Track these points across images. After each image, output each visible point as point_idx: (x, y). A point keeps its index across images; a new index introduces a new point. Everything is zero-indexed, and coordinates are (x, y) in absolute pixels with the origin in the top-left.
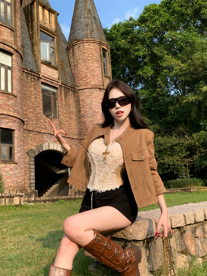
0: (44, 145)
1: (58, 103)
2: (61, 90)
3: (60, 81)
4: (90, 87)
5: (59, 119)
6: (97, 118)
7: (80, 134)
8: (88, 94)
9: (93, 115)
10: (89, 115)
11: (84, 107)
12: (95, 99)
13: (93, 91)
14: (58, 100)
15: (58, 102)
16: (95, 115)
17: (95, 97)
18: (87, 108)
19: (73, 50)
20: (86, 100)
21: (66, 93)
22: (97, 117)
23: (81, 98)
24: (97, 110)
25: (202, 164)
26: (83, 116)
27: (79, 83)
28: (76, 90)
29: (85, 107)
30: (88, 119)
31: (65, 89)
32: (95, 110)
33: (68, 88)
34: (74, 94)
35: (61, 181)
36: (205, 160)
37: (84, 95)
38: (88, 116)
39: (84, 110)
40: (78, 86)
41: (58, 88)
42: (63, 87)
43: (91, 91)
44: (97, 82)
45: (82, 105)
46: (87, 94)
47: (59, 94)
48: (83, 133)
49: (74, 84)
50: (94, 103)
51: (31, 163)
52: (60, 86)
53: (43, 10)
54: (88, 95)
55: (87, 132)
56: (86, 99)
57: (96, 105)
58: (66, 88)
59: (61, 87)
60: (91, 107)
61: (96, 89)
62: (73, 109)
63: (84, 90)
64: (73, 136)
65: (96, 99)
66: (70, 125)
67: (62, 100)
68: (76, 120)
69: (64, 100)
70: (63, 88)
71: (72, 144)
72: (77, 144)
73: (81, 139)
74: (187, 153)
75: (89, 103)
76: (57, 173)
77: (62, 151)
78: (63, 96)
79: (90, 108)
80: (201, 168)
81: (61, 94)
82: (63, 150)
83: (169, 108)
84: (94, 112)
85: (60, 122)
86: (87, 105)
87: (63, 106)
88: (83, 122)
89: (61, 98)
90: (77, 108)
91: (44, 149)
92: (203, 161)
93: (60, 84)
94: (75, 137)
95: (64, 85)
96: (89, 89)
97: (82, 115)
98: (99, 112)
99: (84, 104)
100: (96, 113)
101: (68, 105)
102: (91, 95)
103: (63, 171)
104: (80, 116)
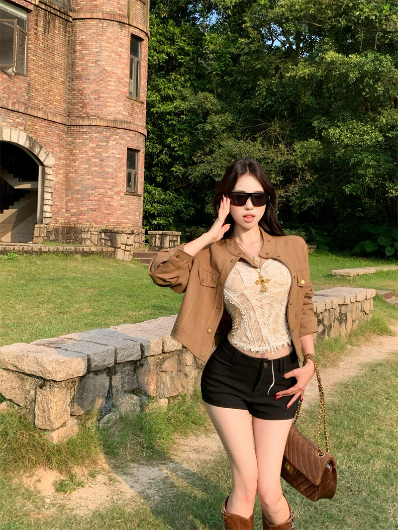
1: (28, 44)
2: (37, 16)
4: (100, 15)
5: (28, 79)
6: (109, 87)
7: (69, 114)
8: (95, 31)
9: (101, 78)
10: (92, 77)
11: (82, 59)
12: (108, 43)
13: (105, 25)
14: (30, 37)
15: (30, 42)
16: (104, 78)
17: (108, 38)
18: (88, 61)
20: (90, 43)
21: (49, 23)
22: (109, 83)
23: (80, 37)
24: (111, 69)
25: (305, 202)
26: (79, 77)
27: (77, 5)
28: (71, 20)
29: (86, 58)
30: (90, 86)
31: (45, 14)
32: (106, 68)
33: (52, 13)
34: (66, 27)
35: (22, 203)
36: (310, 196)
37: (86, 32)
38: (89, 80)
39: (82, 65)
40: (75, 11)
41: (31, 11)
42: (42, 9)
43: (101, 25)
44: (117, 7)
45: (81, 53)
46: (92, 31)
47: (32, 24)
48: (76, 113)
49: (67, 4)
50: (105, 53)
52: (37, 6)
54: (94, 33)
55: (84, 111)
56: (88, 41)
57: (108, 56)
58: (50, 12)
59: (37, 10)
60: (98, 61)
61: (112, 22)
62: (60, 59)
63: (88, 20)
64: (55, 116)
65: (111, 44)
66: (50, 93)
67: (37, 38)
68: (63, 82)
69: (41, 37)
70: (42, 12)
71: (51, 133)
72: (62, 133)
73: (70, 124)
74: (278, 178)
75: (95, 50)
76: (16, 188)
77: (27, 145)
78: (41, 29)
79: (96, 62)
80: (302, 209)
81: (37, 25)
82: (30, 144)
83: (258, 83)
84: (104, 71)
85: (29, 84)
86: (90, 54)
87: (39, 51)
88: (79, 90)
89: (36, 34)
90: (68, 57)
92: (306, 196)
93: (37, 4)
94: (58, 119)
95: (46, 5)
96: (97, 20)
97: (77, 73)
98: (114, 73)
99: (83, 52)
100: (108, 74)
101: (49, 50)
102: (101, 33)
103: (27, 186)
104: (73, 76)
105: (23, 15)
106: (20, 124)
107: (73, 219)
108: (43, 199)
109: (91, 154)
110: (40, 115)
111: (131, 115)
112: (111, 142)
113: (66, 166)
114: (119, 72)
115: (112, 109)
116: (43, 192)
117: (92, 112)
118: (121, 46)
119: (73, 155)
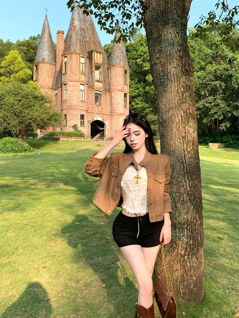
0: (95, 118)
1: (101, 99)
3: (103, 88)
4: (117, 90)
6: (119, 106)
7: (111, 112)
8: (116, 93)
10: (115, 104)
11: (113, 100)
13: (118, 92)
16: (118, 104)
17: (119, 95)
19: (110, 70)
20: (115, 96)
21: (106, 93)
23: (113, 95)
26: (113, 104)
27: (112, 88)
28: (111, 91)
30: (115, 106)
33: (106, 91)
34: (109, 93)
35: (101, 133)
41: (102, 91)
44: (120, 87)
47: (102, 94)
49: (110, 88)
50: (118, 98)
51: (89, 126)
53: (97, 53)
55: (114, 112)
62: (108, 101)
63: (114, 91)
66: (107, 108)
67: (103, 97)
68: (109, 106)
69: (104, 96)
70: (104, 91)
71: (107, 117)
72: (109, 117)
73: (111, 115)
75: (116, 98)
76: (100, 129)
78: (104, 95)
79: (116, 101)
82: (103, 120)
84: (118, 102)
85: (102, 107)
87: (104, 100)
88: (113, 107)
90: (110, 100)
91: (95, 120)
94: (108, 114)
95: (105, 89)
99: (113, 98)
101: (106, 99)
103: (102, 129)
104: (111, 104)
105: (100, 93)
106: (100, 116)
107: (112, 136)
108: (106, 132)
109: (116, 121)
110: (104, 113)
111: (125, 111)
112: (120, 118)
113: (111, 124)
114: (122, 102)
115: (120, 111)
116: (106, 130)
117: (116, 112)
118: (122, 96)
119: (112, 121)
